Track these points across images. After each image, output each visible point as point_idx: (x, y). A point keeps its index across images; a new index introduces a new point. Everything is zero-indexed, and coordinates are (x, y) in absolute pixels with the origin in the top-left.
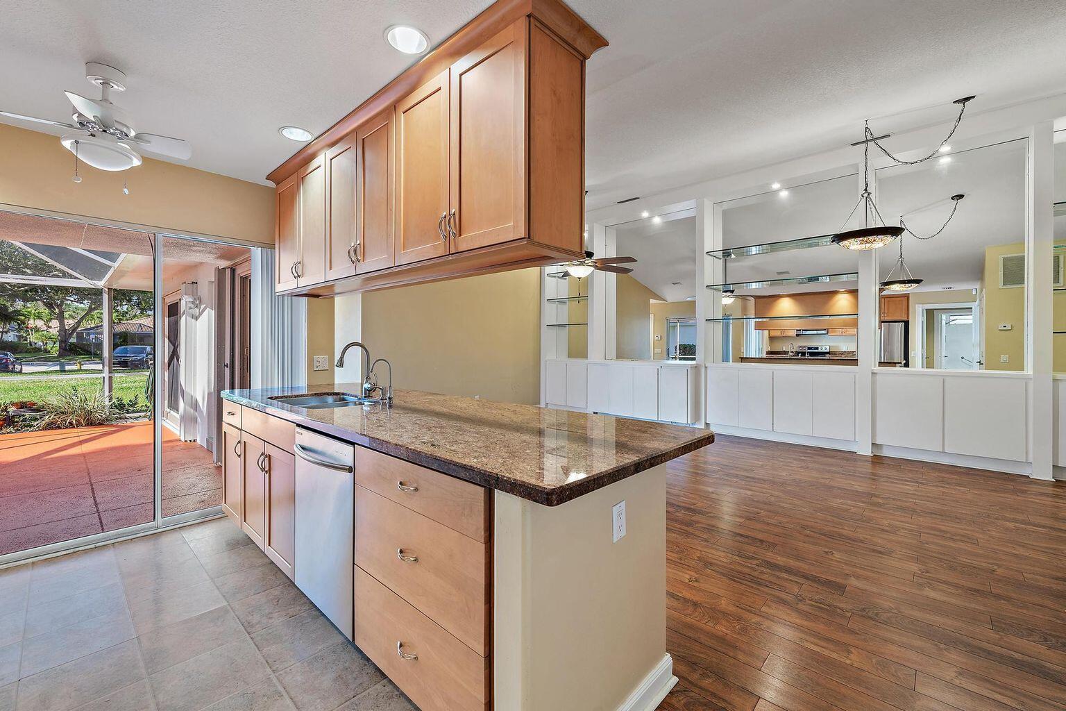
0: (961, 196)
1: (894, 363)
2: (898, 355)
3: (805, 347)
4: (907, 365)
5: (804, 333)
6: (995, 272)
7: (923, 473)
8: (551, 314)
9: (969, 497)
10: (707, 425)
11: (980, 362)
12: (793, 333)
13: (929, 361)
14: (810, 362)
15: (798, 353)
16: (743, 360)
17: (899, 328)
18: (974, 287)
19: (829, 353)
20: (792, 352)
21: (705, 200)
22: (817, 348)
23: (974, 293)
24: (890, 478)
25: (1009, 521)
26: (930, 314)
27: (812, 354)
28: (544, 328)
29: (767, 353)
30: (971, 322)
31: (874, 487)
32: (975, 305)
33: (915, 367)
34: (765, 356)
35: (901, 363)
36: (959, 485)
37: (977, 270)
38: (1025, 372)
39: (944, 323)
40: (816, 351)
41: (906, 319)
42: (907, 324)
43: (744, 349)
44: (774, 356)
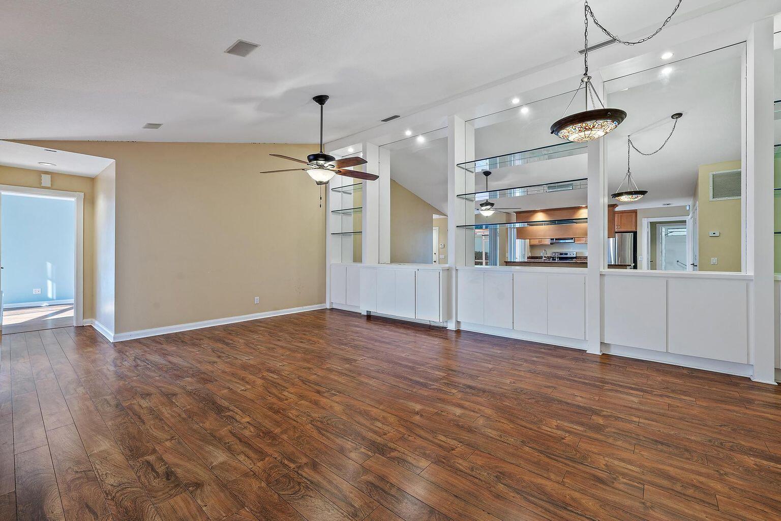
0: (680, 115)
1: (625, 265)
2: (629, 260)
3: (557, 253)
4: (635, 267)
5: (557, 241)
6: (706, 188)
7: (648, 377)
8: (335, 224)
9: (695, 411)
10: (458, 323)
11: (693, 264)
12: (548, 242)
13: (653, 265)
14: (560, 265)
15: (549, 258)
16: (508, 263)
17: (629, 237)
18: (687, 203)
19: (576, 258)
20: (545, 257)
21: (456, 117)
22: (567, 254)
23: (688, 208)
24: (615, 385)
25: (746, 454)
26: (653, 226)
27: (561, 259)
28: (329, 237)
29: (528, 258)
30: (685, 233)
31: (597, 398)
32: (688, 219)
33: (641, 269)
34: (526, 260)
35: (630, 266)
36: (684, 393)
37: (691, 189)
38: (743, 273)
39: (663, 234)
40: (566, 256)
41: (634, 230)
42: (635, 233)
43: (508, 255)
44: (533, 261)
